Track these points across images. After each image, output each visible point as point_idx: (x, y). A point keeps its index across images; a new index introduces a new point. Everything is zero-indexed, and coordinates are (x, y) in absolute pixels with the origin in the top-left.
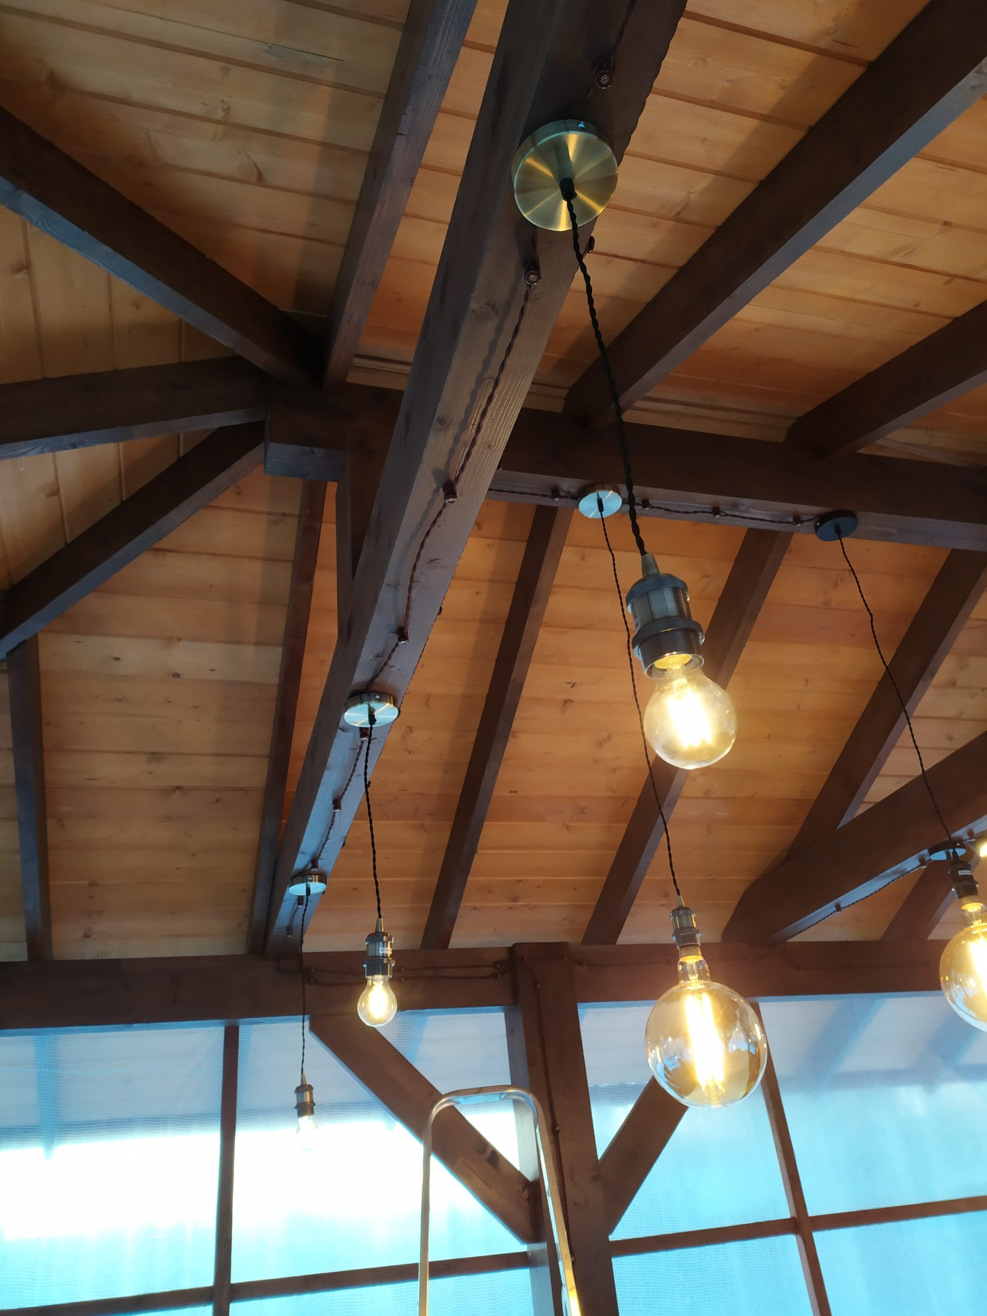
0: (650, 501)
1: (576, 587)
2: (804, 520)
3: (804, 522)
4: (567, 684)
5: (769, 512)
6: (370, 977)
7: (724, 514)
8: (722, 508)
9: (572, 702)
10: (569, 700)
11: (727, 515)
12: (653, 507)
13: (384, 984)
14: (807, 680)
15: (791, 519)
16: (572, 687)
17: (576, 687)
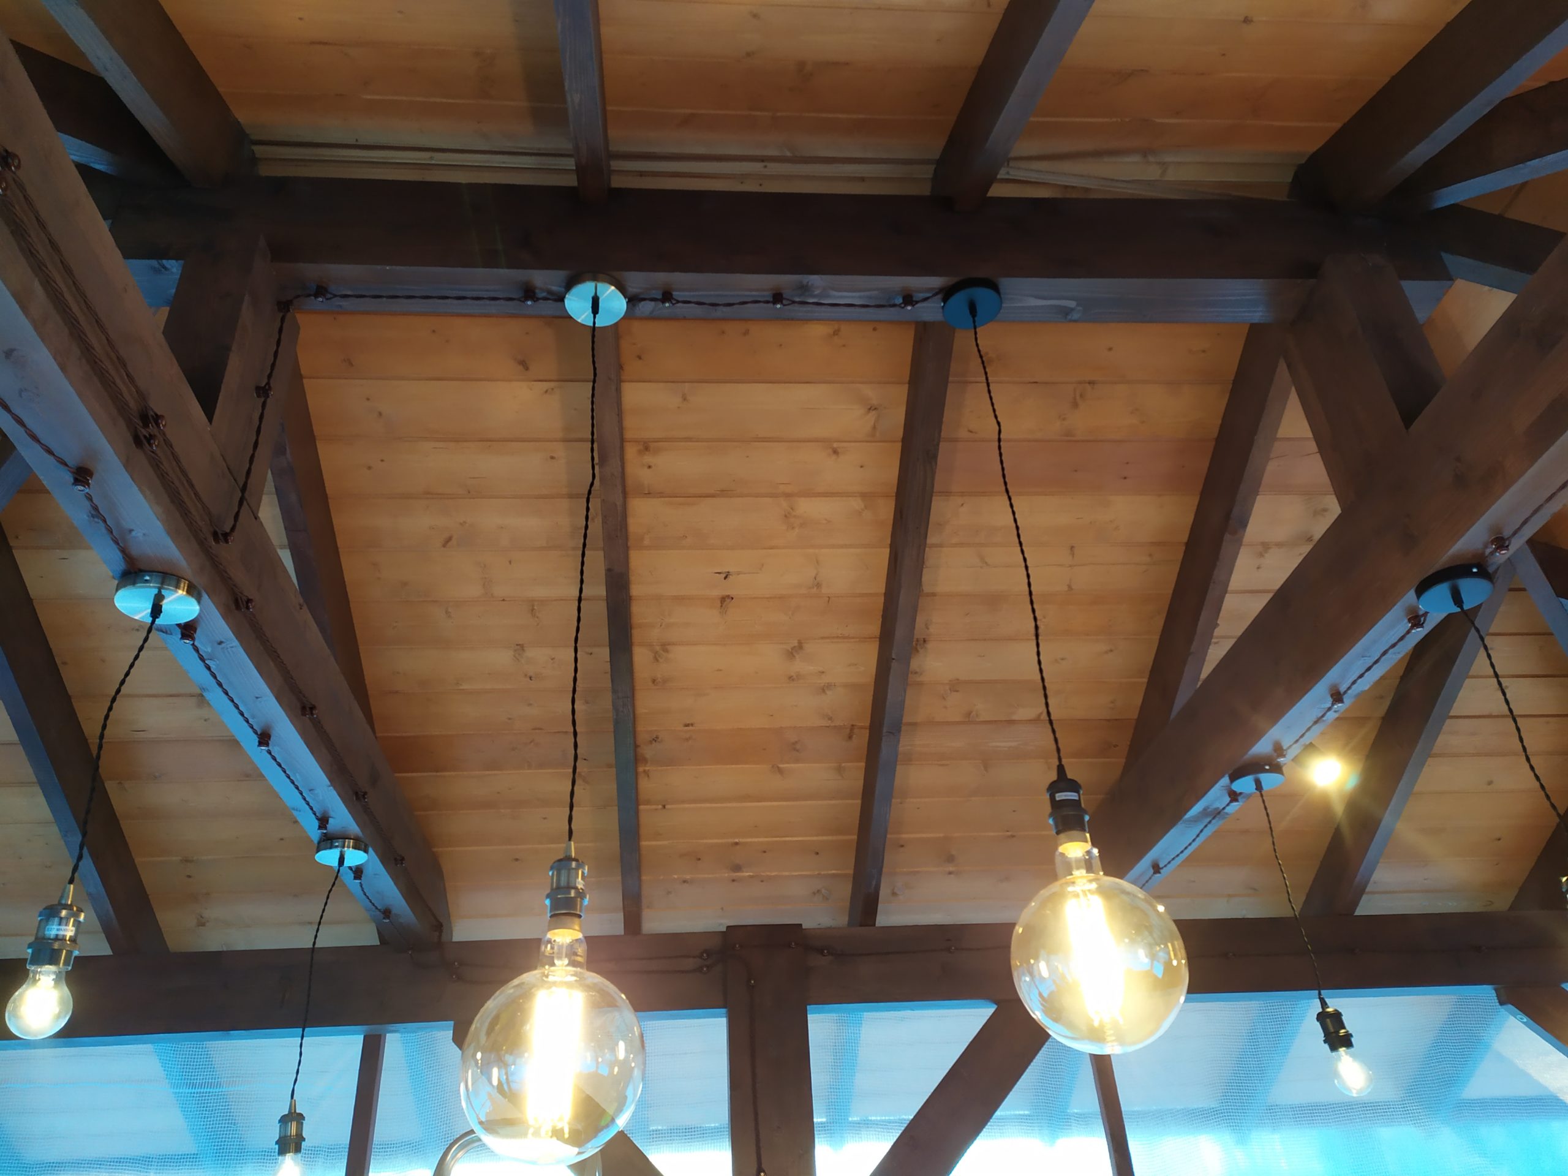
0: (674, 293)
1: (689, 439)
2: (917, 300)
3: (917, 302)
4: (717, 575)
5: (862, 294)
6: (33, 968)
7: (790, 302)
8: (787, 294)
9: (732, 598)
10: (728, 596)
11: (794, 302)
12: (678, 302)
13: (57, 981)
14: (1072, 547)
15: (899, 300)
16: (725, 578)
17: (731, 578)
